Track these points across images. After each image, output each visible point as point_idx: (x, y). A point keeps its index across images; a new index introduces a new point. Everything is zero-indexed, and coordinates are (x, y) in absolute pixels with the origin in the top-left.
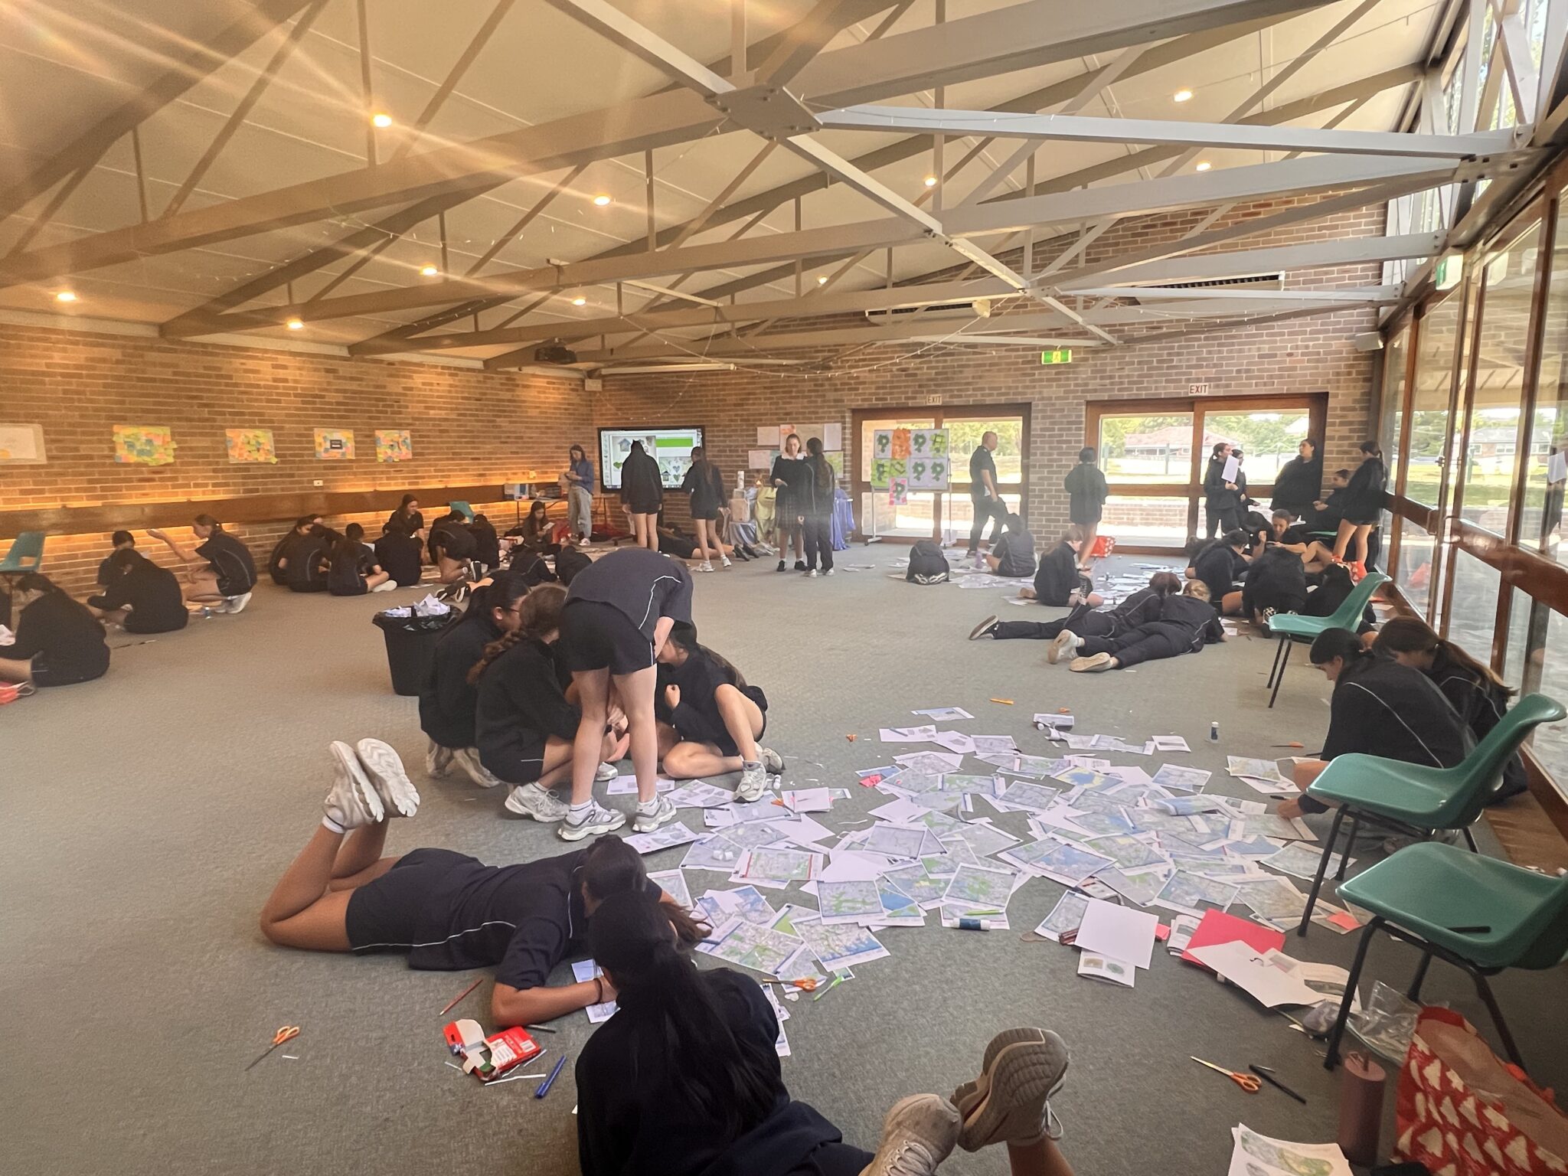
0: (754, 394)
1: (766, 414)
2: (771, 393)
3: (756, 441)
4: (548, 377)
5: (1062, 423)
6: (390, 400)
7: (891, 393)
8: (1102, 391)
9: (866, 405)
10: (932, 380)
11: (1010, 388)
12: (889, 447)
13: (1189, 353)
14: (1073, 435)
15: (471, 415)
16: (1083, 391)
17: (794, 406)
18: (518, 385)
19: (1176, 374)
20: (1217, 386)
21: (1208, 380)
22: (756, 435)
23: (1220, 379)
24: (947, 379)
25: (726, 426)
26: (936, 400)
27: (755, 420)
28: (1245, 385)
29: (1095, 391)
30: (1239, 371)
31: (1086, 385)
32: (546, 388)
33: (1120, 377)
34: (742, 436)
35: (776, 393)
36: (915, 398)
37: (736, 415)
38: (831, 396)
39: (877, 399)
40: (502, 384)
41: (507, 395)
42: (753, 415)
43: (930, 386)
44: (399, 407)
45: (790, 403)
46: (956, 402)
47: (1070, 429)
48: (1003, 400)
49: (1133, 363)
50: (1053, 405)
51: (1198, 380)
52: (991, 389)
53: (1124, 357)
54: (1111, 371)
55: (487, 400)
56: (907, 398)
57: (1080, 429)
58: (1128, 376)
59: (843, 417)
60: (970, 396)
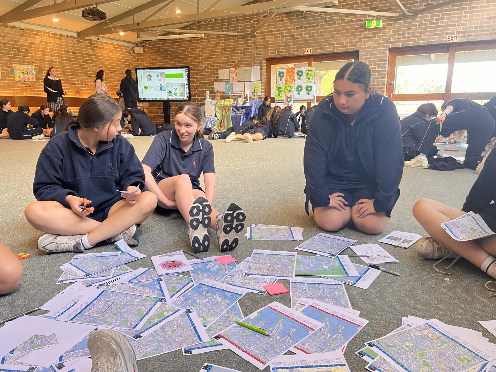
0: (217, 52)
1: (223, 63)
2: (225, 51)
3: (218, 77)
4: (114, 45)
5: (375, 61)
6: (22, 49)
7: (285, 49)
8: (398, 42)
9: (272, 56)
10: (307, 40)
11: (348, 43)
12: (284, 78)
13: (447, 18)
14: (381, 67)
15: (70, 60)
16: (387, 43)
17: (237, 58)
18: (97, 47)
19: (440, 30)
20: (464, 36)
21: (458, 33)
22: (217, 74)
23: (465, 32)
24: (315, 39)
25: (203, 70)
26: (309, 51)
27: (217, 66)
28: (479, 35)
29: (395, 42)
30: (476, 27)
31: (390, 39)
32: (113, 50)
33: (408, 34)
34: (211, 75)
35: (227, 51)
36: (298, 51)
37: (208, 64)
38: (255, 51)
39: (278, 52)
40: (87, 46)
41: (91, 52)
42: (217, 63)
43: (306, 44)
44: (27, 53)
45: (234, 56)
46: (319, 52)
47: (380, 64)
48: (344, 50)
49: (416, 25)
50: (371, 51)
51: (453, 33)
52: (337, 44)
53: (411, 22)
54: (404, 30)
55: (78, 53)
56: (293, 51)
57: (385, 64)
58: (413, 33)
59: (261, 63)
60: (327, 48)
